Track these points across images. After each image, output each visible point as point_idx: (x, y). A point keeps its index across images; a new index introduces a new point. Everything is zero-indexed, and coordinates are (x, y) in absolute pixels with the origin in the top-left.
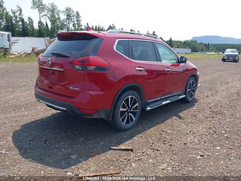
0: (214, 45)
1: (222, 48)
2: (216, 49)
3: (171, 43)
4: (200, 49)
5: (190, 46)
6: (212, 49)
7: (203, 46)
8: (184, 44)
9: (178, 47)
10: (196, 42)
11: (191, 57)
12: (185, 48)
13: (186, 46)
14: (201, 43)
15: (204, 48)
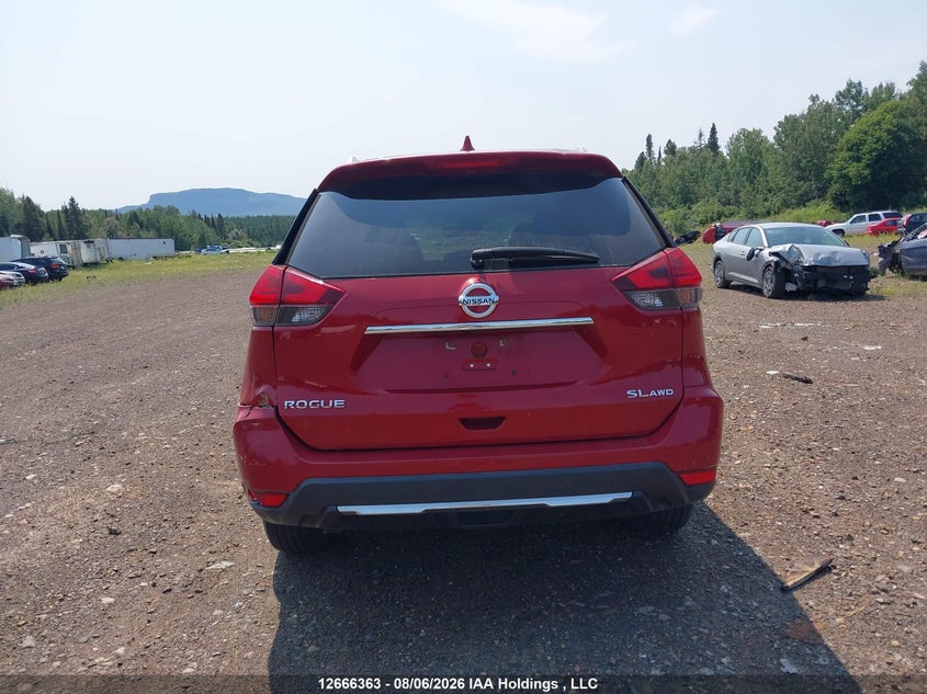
0: (240, 223)
1: (266, 232)
2: (250, 236)
3: (76, 219)
4: (196, 237)
5: (158, 230)
6: (237, 234)
7: (205, 225)
8: (130, 223)
9: (112, 235)
10: (172, 211)
11: (180, 269)
12: (139, 237)
13: (141, 227)
14: (195, 217)
15: (210, 232)
